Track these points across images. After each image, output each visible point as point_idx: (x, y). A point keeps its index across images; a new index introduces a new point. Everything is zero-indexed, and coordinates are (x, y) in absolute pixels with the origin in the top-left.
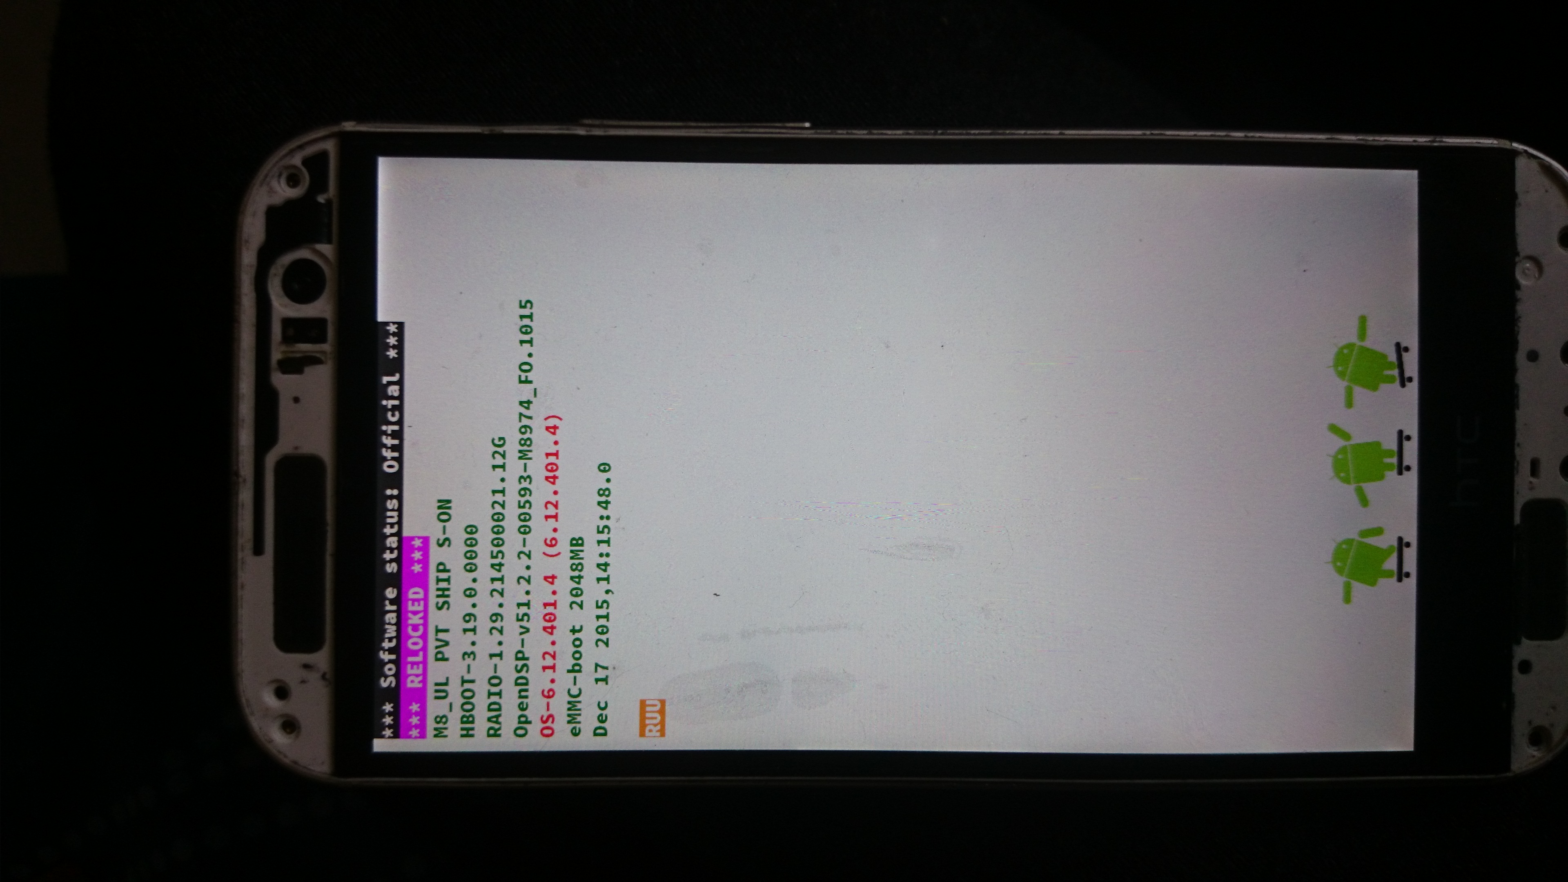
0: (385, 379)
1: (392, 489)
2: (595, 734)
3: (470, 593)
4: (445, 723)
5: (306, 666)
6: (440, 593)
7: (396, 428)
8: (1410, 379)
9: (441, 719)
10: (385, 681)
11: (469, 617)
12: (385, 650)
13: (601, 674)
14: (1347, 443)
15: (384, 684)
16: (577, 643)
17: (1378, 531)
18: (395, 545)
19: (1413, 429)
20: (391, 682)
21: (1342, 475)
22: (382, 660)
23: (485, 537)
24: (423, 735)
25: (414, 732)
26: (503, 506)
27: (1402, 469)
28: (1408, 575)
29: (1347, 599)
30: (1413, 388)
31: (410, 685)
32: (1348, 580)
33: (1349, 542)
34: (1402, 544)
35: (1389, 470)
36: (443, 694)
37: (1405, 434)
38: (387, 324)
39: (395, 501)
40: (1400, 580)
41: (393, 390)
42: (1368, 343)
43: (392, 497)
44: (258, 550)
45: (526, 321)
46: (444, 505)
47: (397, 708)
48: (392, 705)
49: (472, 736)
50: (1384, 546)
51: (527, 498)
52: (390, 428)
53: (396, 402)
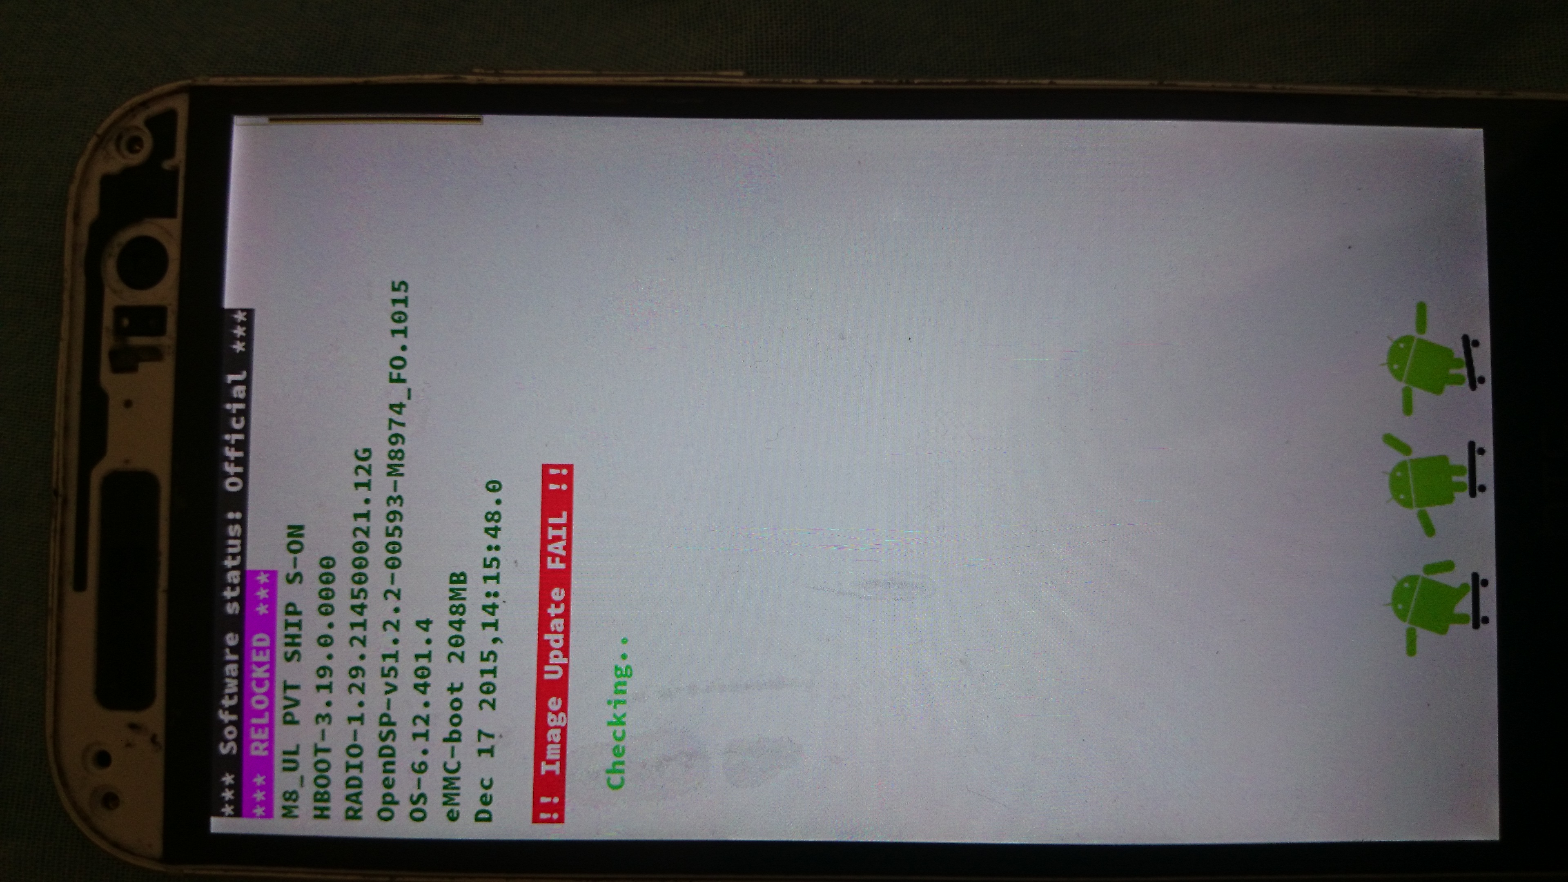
0: (230, 378)
1: (235, 512)
2: (477, 820)
3: (325, 641)
4: (295, 800)
5: (133, 726)
6: (289, 640)
7: (240, 437)
8: (1482, 380)
9: (291, 796)
10: (225, 747)
11: (323, 671)
12: (224, 709)
13: (486, 743)
14: (1407, 458)
15: (224, 750)
16: (456, 705)
17: (1448, 566)
18: (236, 581)
19: (1486, 440)
20: (232, 749)
21: (1402, 496)
22: (222, 721)
23: (344, 571)
24: (269, 814)
25: (259, 811)
26: (367, 533)
27: (1474, 489)
28: (1486, 620)
29: (1411, 650)
30: (1486, 390)
31: (254, 753)
32: (1413, 626)
33: (1412, 579)
34: (1477, 582)
35: (1459, 491)
36: (292, 765)
37: (1477, 446)
38: (233, 311)
39: (238, 527)
40: (1476, 626)
41: (239, 391)
42: (1427, 337)
43: (234, 522)
44: (80, 585)
45: (400, 307)
46: (295, 531)
47: (238, 779)
48: (233, 776)
49: (327, 817)
50: (1456, 585)
51: (397, 523)
52: (234, 438)
53: (241, 406)
